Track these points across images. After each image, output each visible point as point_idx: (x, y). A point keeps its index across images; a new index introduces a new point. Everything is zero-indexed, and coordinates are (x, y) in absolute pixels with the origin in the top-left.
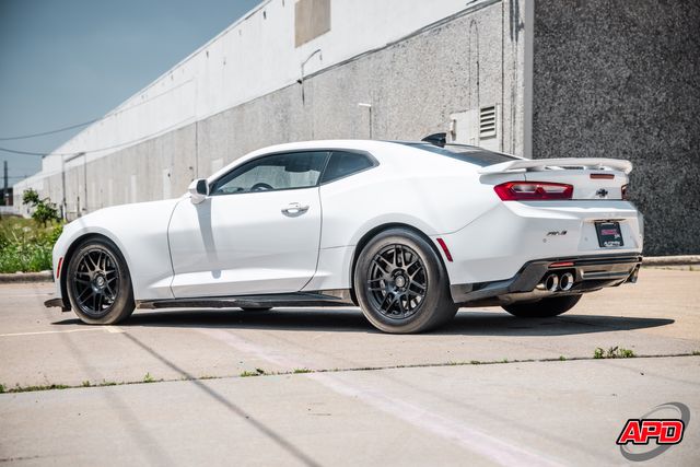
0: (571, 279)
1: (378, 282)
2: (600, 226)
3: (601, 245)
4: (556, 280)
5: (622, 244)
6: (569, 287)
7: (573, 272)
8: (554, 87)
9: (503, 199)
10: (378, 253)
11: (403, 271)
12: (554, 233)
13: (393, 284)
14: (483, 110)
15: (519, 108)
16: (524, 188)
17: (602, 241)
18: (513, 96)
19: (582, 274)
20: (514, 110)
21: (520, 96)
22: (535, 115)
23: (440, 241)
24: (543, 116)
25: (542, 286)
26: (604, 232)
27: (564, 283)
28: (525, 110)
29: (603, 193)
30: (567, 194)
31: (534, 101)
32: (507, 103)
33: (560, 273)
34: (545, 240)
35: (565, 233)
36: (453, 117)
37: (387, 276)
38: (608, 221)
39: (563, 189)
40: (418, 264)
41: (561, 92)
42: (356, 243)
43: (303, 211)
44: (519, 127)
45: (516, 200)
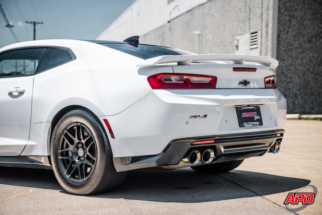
0: (212, 154)
1: (67, 152)
2: (240, 110)
3: (241, 125)
4: (199, 155)
5: (261, 124)
6: (210, 160)
7: (214, 148)
8: (290, 20)
9: (153, 88)
10: (65, 129)
11: (82, 144)
12: (195, 117)
13: (77, 154)
14: (252, 34)
15: (270, 32)
16: (174, 79)
17: (242, 122)
18: (267, 25)
19: (223, 150)
20: (267, 33)
21: (270, 25)
22: (279, 36)
23: (106, 121)
24: (283, 36)
25: (186, 160)
26: (245, 115)
27: (206, 157)
28: (273, 33)
29: (245, 83)
30: (211, 84)
31: (278, 28)
32: (264, 29)
33: (202, 149)
34: (187, 123)
35: (206, 116)
36: (237, 38)
37: (71, 148)
38: (248, 106)
39: (208, 80)
40: (91, 139)
41: (294, 23)
42: (51, 120)
43: (21, 93)
44: (269, 42)
45: (165, 88)
